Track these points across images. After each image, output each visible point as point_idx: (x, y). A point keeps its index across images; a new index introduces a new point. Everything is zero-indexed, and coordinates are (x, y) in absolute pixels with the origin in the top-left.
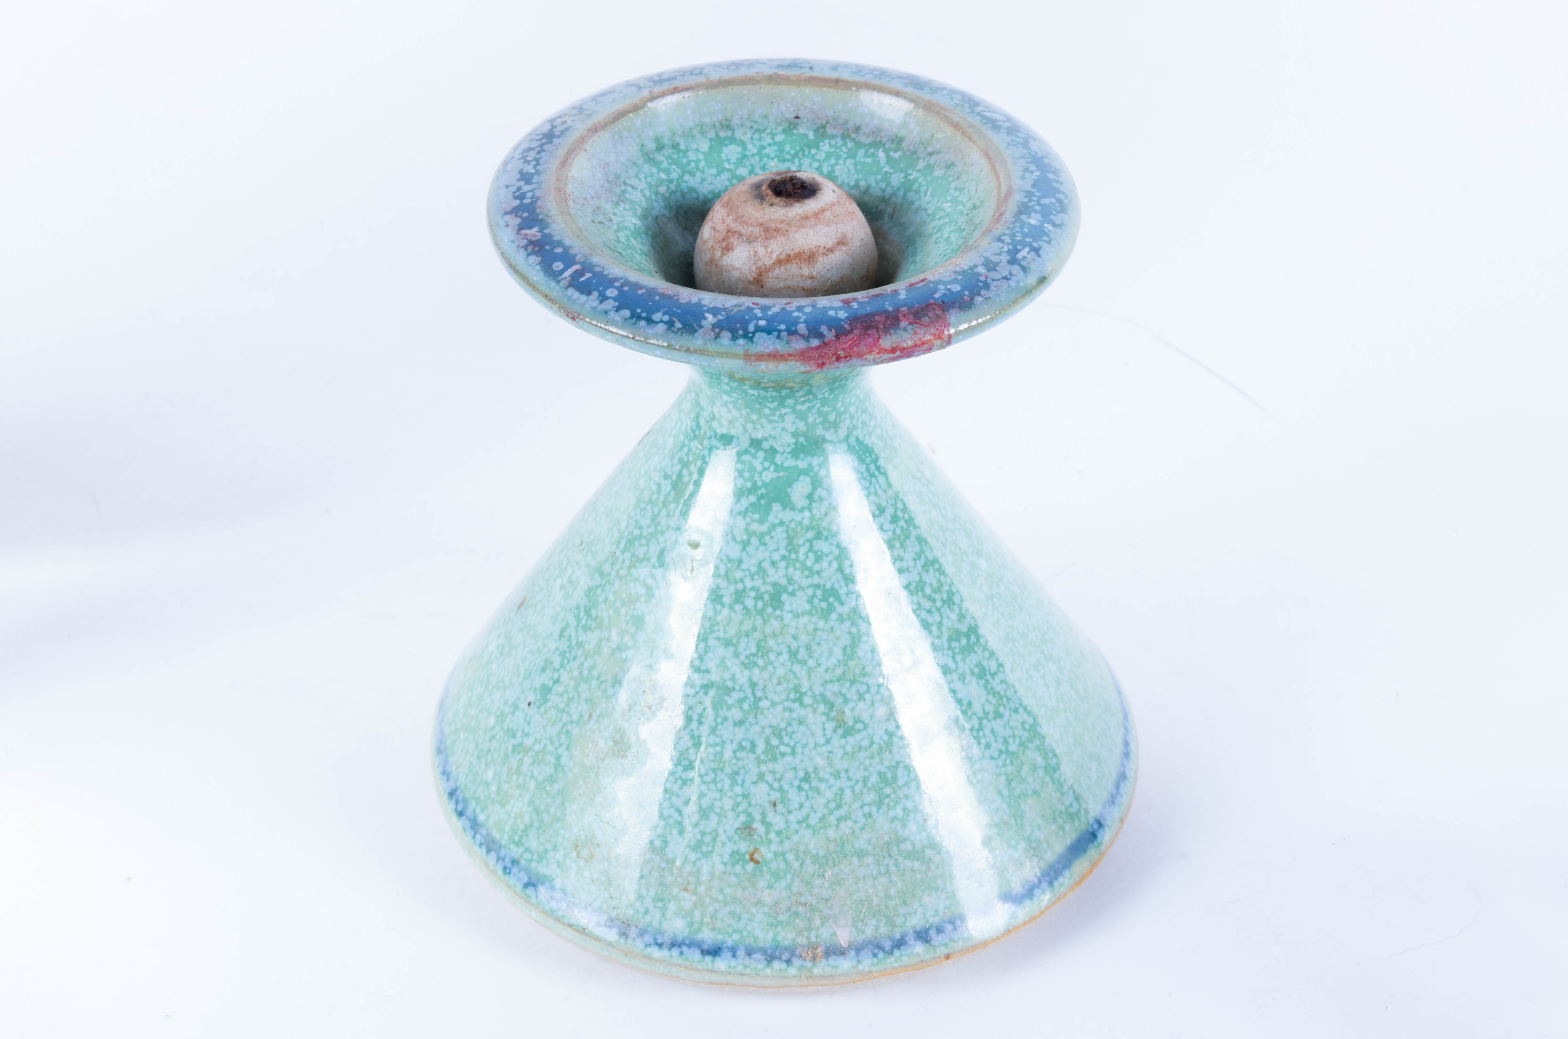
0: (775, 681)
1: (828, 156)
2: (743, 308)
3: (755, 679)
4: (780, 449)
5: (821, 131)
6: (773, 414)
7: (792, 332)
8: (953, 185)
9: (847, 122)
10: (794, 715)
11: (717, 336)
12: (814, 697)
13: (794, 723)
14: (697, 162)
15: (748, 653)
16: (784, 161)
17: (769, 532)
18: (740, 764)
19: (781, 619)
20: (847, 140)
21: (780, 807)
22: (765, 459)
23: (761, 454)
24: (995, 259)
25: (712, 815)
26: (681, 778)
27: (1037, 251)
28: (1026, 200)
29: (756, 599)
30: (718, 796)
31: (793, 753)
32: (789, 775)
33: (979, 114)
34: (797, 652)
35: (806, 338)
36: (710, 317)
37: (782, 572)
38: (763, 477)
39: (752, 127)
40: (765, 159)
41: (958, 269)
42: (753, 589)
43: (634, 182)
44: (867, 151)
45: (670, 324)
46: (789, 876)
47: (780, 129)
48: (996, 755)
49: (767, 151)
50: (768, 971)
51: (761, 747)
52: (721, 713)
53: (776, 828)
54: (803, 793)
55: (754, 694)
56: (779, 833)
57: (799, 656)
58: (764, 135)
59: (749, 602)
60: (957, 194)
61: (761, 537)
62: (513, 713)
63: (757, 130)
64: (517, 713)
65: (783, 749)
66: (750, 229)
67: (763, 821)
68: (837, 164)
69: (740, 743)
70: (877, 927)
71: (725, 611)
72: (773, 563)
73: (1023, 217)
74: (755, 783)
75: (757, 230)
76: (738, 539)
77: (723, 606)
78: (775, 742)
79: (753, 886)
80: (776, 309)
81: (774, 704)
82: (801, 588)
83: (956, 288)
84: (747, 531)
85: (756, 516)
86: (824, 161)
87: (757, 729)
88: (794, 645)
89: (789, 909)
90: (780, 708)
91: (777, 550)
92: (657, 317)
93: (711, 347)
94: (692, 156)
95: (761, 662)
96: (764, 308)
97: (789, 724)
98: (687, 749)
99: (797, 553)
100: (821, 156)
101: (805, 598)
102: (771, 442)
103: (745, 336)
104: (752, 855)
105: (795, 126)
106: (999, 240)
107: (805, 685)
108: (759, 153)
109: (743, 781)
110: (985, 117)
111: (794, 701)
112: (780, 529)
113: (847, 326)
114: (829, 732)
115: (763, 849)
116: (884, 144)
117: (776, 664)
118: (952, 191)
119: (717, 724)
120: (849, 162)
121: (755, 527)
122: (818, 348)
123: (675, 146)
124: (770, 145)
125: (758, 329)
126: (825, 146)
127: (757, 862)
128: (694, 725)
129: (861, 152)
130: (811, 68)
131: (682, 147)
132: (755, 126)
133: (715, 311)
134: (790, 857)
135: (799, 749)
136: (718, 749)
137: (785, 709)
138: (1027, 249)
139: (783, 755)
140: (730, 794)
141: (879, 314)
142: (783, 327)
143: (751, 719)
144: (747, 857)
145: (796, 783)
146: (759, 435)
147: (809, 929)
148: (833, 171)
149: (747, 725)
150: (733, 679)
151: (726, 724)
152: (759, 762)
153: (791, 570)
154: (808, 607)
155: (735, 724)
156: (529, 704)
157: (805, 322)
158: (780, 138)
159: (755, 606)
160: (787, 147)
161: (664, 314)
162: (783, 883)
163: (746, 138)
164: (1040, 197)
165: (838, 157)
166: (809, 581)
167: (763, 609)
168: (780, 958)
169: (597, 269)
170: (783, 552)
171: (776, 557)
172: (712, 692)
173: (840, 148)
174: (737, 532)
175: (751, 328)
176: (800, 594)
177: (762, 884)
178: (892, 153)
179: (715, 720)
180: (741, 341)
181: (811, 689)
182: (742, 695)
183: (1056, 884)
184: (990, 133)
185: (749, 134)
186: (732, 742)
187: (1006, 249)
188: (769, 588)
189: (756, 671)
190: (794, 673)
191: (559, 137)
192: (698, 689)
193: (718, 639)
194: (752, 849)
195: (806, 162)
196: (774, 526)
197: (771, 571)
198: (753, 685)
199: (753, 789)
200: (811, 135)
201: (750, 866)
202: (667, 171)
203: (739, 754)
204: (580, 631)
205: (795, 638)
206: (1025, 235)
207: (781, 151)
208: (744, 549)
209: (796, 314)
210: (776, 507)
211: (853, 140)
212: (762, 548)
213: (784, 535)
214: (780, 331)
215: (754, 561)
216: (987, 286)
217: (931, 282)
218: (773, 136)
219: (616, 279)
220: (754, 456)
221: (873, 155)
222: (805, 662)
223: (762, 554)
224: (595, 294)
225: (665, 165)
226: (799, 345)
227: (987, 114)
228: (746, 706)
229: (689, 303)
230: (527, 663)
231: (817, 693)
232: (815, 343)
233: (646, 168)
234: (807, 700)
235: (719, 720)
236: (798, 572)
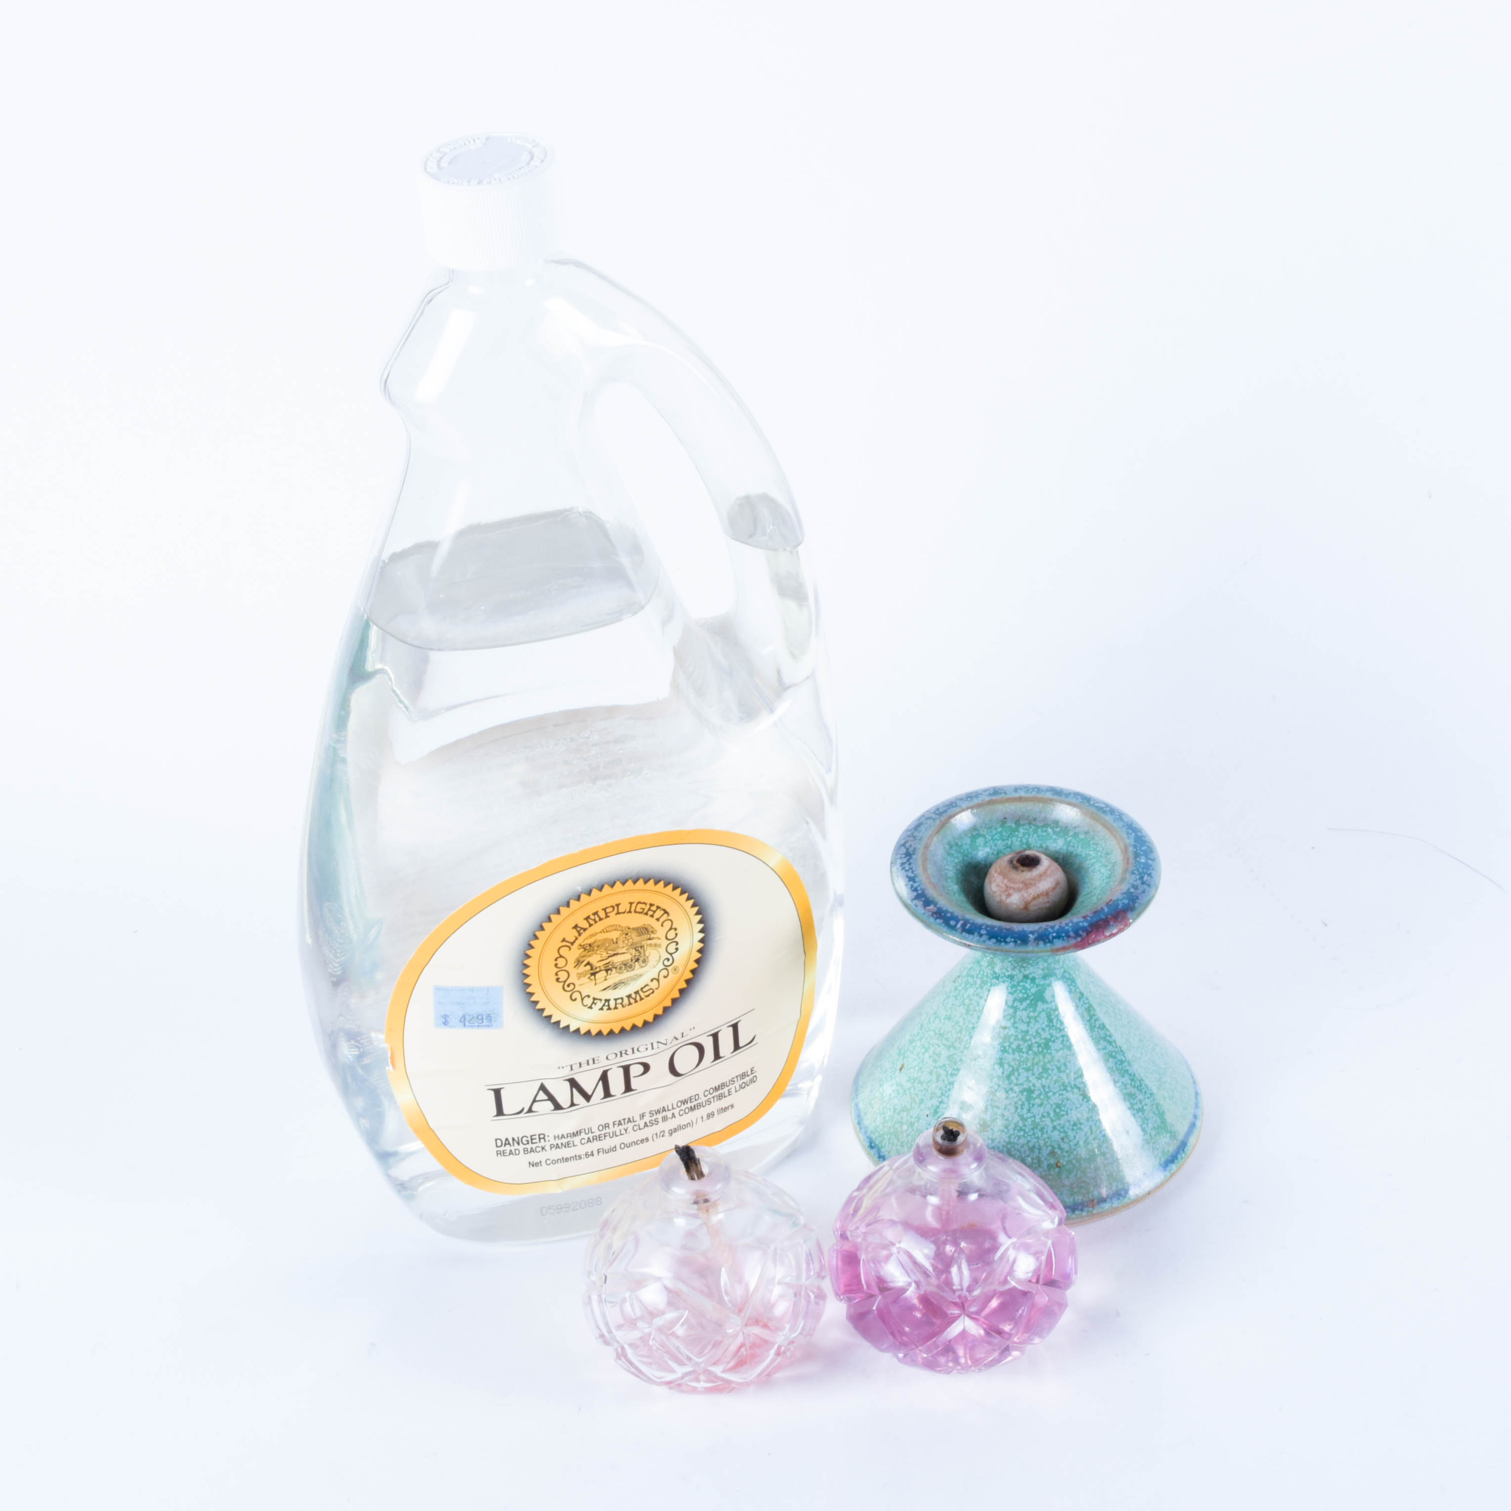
0: (1053, 1083)
1: (1024, 834)
2: (1043, 929)
3: (1044, 1084)
4: (1037, 977)
5: (1017, 823)
6: (1033, 963)
7: (1069, 937)
8: (1091, 842)
9: (1029, 817)
10: (1064, 1097)
11: (1038, 944)
12: (1071, 1087)
13: (1065, 1100)
14: (967, 849)
15: (1039, 1072)
16: (1004, 840)
17: (1038, 1016)
18: (1044, 1124)
19: (1050, 1054)
20: (1032, 826)
21: (1066, 1140)
22: (1031, 983)
23: (1029, 981)
24: (1135, 883)
25: (1035, 1150)
26: (1017, 1136)
27: (1150, 875)
28: (1135, 850)
29: (1038, 1047)
30: (1036, 1140)
31: (1067, 1114)
32: (1067, 1124)
33: (1093, 805)
34: (1060, 1068)
35: (1075, 938)
36: (1031, 936)
37: (1047, 1032)
38: (1031, 991)
39: (985, 827)
40: (996, 841)
41: (1123, 892)
42: (1036, 1042)
43: (947, 867)
44: (1042, 829)
45: (1015, 942)
46: (1075, 1170)
47: (999, 825)
48: (1149, 1096)
49: (995, 837)
50: (1074, 1216)
51: (1052, 1114)
52: (1031, 1102)
53: (1066, 1149)
54: (1075, 1131)
55: (1044, 1090)
56: (1067, 1152)
57: (1062, 1069)
58: (992, 829)
59: (1035, 1049)
60: (1095, 847)
61: (1035, 1018)
62: (918, 1122)
63: (989, 828)
64: (920, 1121)
65: (1062, 1113)
66: (1018, 885)
67: (1060, 1148)
68: (1029, 838)
69: (1042, 1114)
70: (1117, 1186)
71: (1025, 1055)
72: (1043, 1029)
73: (1138, 859)
74: (1053, 1131)
75: (1021, 886)
76: (1025, 1021)
77: (1023, 1053)
78: (1058, 1110)
79: (1060, 1178)
80: (1057, 927)
81: (1054, 1094)
82: (1057, 1038)
83: (1126, 901)
84: (1028, 1017)
85: (1031, 1009)
86: (1023, 837)
87: (1049, 1106)
88: (1058, 1064)
89: (1078, 1186)
90: (1057, 1095)
91: (1044, 1023)
92: (1008, 939)
93: (1036, 949)
94: (965, 847)
95: (1045, 1076)
96: (1053, 927)
97: (1063, 1101)
98: (1018, 1122)
99: (1052, 1022)
100: (1021, 835)
101: (1060, 1042)
102: (1033, 975)
103: (1049, 942)
104: (1057, 1164)
105: (1005, 823)
106: (1133, 873)
107: (1066, 1081)
108: (992, 839)
109: (1047, 1132)
110: (1097, 807)
111: (1063, 1090)
112: (1043, 1013)
113: (1090, 929)
114: (1081, 1101)
115: (1061, 1161)
116: (1050, 825)
117: (1052, 1075)
118: (1092, 845)
119: (1030, 1108)
120: (1035, 836)
121: (1032, 1014)
122: (1081, 941)
123: (957, 844)
124: (996, 834)
125: (1054, 938)
126: (1021, 830)
127: (1059, 1167)
128: (1019, 1110)
129: (1040, 830)
130: (1005, 793)
131: (960, 844)
132: (987, 827)
133: (1032, 933)
134: (1074, 1161)
135: (1069, 1111)
136: (1033, 1119)
137: (1060, 1095)
138: (1146, 876)
139: (1063, 1115)
140: (1042, 1138)
141: (1100, 920)
142: (1063, 935)
143: (1045, 1102)
144: (1055, 1166)
145: (1071, 1128)
146: (1027, 973)
147: (1088, 1193)
148: (1028, 841)
149: (1044, 1105)
150: (1034, 1085)
151: (1034, 1106)
152: (1052, 1121)
153: (1051, 1031)
154: (1062, 1046)
155: (1038, 1106)
156: (927, 1116)
157: (1072, 930)
158: (999, 830)
159: (1038, 1050)
160: (1004, 834)
161: (1011, 938)
162: (1073, 1174)
163: (985, 833)
164: (1141, 847)
165: (1029, 834)
166: (1060, 1034)
167: (1042, 1051)
168: (1078, 1209)
169: (971, 921)
170: (1046, 1023)
171: (1044, 1026)
172: (1025, 1093)
173: (1029, 830)
174: (1023, 1018)
175: (1051, 937)
176: (1057, 1041)
177: (1064, 1176)
178: (1055, 829)
179: (1029, 1106)
180: (1048, 945)
181: (1069, 1083)
182: (1039, 1092)
183: (1185, 1150)
184: (1103, 815)
185: (985, 831)
186: (1038, 1114)
187: (1138, 878)
188: (1043, 1041)
189: (1044, 1080)
190: (1060, 1077)
191: (913, 854)
192: (1018, 1093)
193: (1023, 1068)
194: (1056, 1161)
195: (1014, 839)
196: (1040, 1013)
197: (1042, 1033)
198: (1044, 1087)
199: (1052, 1134)
200: (1013, 826)
201: (1057, 1170)
202: (957, 857)
203: (1043, 1119)
204: (949, 1077)
205: (1058, 1061)
206: (1143, 869)
207: (1002, 835)
208: (1028, 1025)
209: (1067, 928)
210: (1039, 1003)
211: (1034, 825)
212: (1037, 1023)
213: (1045, 1016)
214: (1063, 937)
215: (1034, 1030)
216: (1138, 898)
217: (1114, 901)
218: (996, 829)
219: (982, 925)
220: (1026, 982)
221: (1046, 831)
222: (1064, 1071)
223: (1037, 1026)
224: (976, 934)
225: (955, 855)
226: (1073, 941)
227: (1096, 804)
228: (1042, 1097)
229: (1019, 931)
230: (920, 1096)
231: (1072, 1084)
232: (1079, 939)
233: (949, 858)
234: (1069, 1089)
235: (1031, 1105)
236: (1055, 1031)
